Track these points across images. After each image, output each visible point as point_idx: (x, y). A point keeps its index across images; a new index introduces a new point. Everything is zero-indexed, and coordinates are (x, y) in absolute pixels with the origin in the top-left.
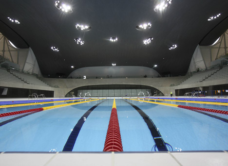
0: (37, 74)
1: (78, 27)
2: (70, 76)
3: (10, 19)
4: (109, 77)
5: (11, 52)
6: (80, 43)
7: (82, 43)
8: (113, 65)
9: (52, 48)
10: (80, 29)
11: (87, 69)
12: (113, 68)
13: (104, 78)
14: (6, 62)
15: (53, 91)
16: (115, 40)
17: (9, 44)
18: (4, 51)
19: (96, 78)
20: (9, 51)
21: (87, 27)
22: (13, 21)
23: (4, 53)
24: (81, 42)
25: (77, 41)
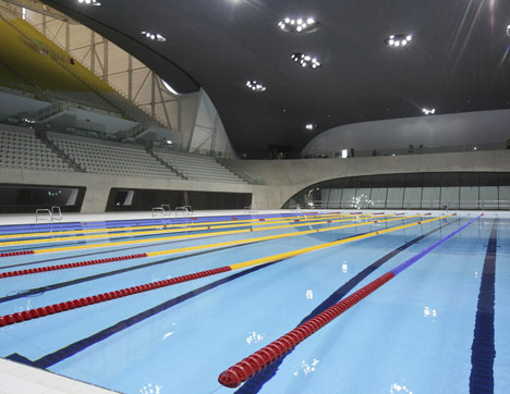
0: (223, 151)
1: (287, 25)
2: (304, 152)
3: (148, 35)
4: (412, 150)
5: (166, 104)
6: (310, 63)
7: (316, 63)
8: (426, 112)
9: (248, 83)
10: (292, 28)
11: (351, 131)
12: (428, 123)
13: (400, 152)
14: (152, 129)
15: (251, 194)
16: (404, 43)
17: (162, 87)
18: (153, 103)
19: (375, 154)
20: (162, 102)
21: (311, 21)
22: (153, 37)
23: (153, 108)
24: (314, 61)
25: (300, 59)
